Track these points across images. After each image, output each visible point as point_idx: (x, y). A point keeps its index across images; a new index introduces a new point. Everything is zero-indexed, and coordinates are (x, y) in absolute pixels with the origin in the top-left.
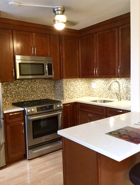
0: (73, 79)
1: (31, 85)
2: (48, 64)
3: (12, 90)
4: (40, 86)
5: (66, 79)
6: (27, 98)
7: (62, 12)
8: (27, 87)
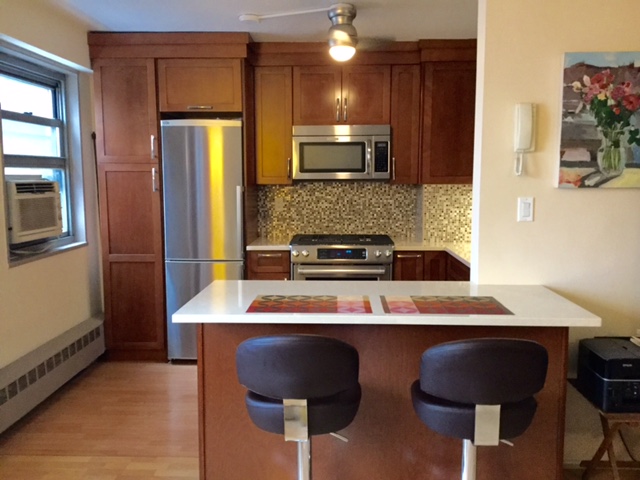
0: (460, 186)
1: (350, 196)
2: (376, 143)
3: (302, 205)
4: (374, 199)
5: (434, 186)
6: (338, 227)
7: (346, 18)
8: (340, 201)
